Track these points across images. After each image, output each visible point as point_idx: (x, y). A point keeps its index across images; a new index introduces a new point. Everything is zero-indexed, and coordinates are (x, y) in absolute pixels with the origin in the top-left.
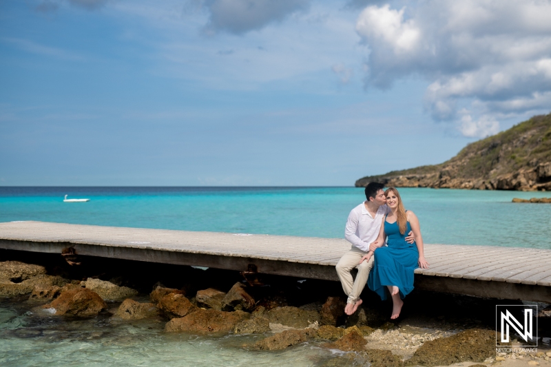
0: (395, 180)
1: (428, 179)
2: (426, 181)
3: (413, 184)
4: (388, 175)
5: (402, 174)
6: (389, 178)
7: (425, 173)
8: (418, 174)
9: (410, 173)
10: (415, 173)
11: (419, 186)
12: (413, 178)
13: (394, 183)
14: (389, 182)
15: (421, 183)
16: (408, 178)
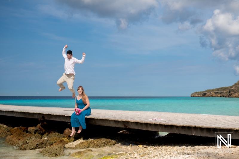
0: (209, 94)
1: (225, 93)
2: (223, 94)
3: (217, 95)
4: (206, 91)
5: (212, 91)
6: (206, 93)
7: (223, 91)
8: (220, 91)
9: (216, 90)
10: (218, 90)
11: (220, 96)
12: (217, 92)
13: (209, 95)
14: (206, 95)
15: (221, 95)
16: (215, 93)
